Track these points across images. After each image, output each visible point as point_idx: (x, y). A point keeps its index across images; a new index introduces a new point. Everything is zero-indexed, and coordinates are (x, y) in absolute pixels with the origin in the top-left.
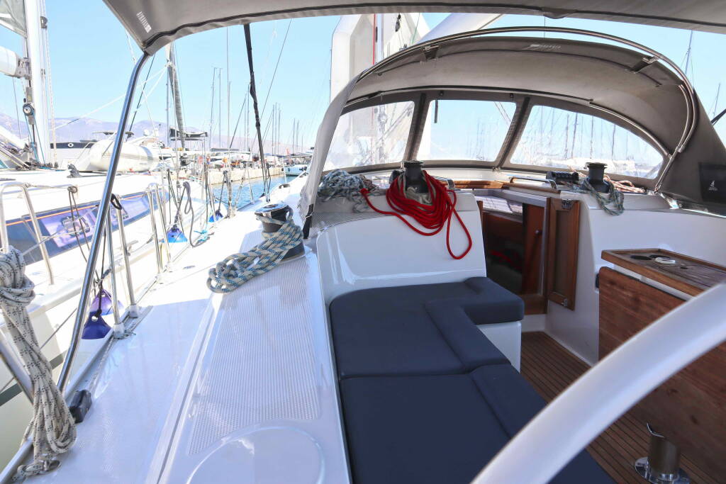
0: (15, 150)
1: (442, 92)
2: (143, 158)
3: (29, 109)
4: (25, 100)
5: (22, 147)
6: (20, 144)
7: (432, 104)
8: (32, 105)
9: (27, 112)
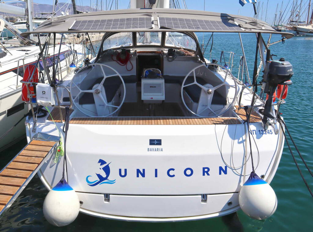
8: (29, 24)
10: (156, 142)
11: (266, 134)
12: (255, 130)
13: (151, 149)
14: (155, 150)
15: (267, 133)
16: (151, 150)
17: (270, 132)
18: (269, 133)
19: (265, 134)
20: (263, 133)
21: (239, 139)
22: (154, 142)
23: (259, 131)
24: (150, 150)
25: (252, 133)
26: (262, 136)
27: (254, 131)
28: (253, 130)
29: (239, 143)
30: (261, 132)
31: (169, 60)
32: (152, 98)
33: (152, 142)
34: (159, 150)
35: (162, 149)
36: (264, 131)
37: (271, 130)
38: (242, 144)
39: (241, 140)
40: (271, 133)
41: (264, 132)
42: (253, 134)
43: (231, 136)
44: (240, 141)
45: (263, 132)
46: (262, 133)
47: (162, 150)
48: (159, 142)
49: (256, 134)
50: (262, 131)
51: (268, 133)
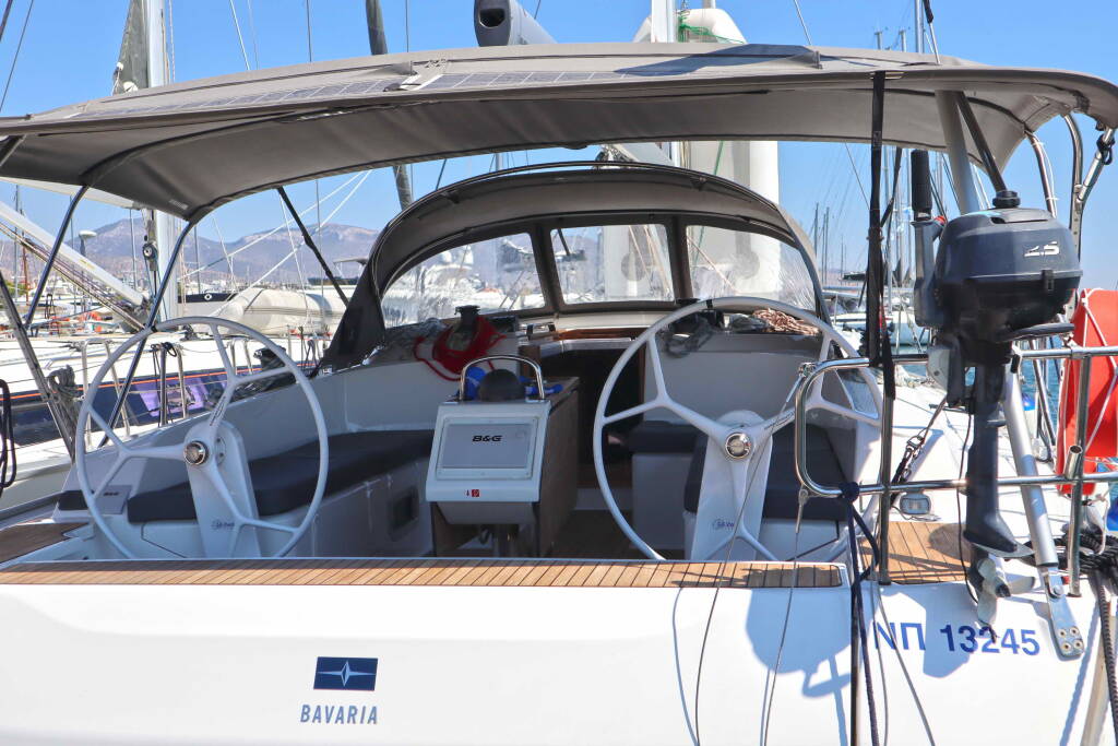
0: (129, 308)
1: (561, 219)
2: (314, 313)
3: (149, 250)
4: (146, 238)
5: (139, 302)
6: (136, 297)
7: (554, 232)
8: (154, 244)
9: (147, 254)
10: (349, 673)
11: (997, 651)
12: (918, 626)
13: (319, 708)
14: (340, 718)
15: (998, 645)
16: (317, 717)
17: (1024, 641)
18: (1015, 647)
19: (985, 649)
20: (969, 644)
21: (810, 670)
22: (340, 673)
23: (948, 630)
24: (312, 714)
25: (899, 643)
26: (966, 660)
27: (912, 633)
28: (904, 626)
29: (810, 691)
30: (959, 639)
31: (673, 349)
32: (475, 493)
33: (330, 673)
34: (358, 717)
35: (374, 709)
36: (982, 633)
37: (1032, 632)
38: (830, 699)
39: (823, 674)
40: (1031, 647)
41: (981, 641)
42: (906, 646)
43: (761, 652)
44: (816, 680)
45: (971, 638)
46: (963, 646)
47: (373, 718)
48: (361, 674)
49: (922, 647)
50: (967, 633)
51: (1004, 645)
